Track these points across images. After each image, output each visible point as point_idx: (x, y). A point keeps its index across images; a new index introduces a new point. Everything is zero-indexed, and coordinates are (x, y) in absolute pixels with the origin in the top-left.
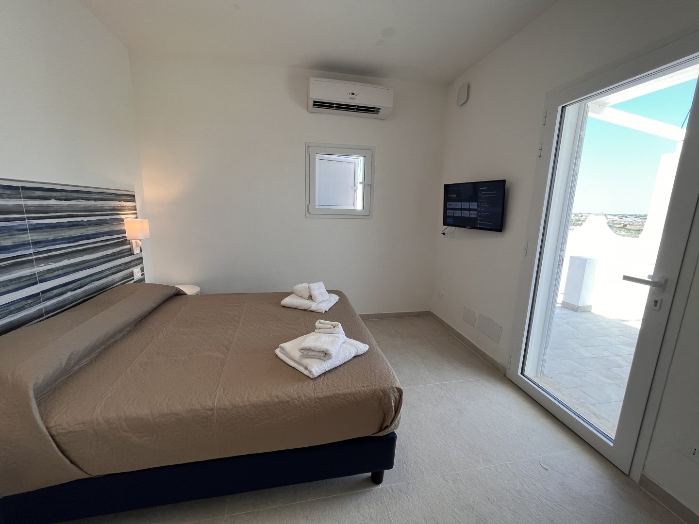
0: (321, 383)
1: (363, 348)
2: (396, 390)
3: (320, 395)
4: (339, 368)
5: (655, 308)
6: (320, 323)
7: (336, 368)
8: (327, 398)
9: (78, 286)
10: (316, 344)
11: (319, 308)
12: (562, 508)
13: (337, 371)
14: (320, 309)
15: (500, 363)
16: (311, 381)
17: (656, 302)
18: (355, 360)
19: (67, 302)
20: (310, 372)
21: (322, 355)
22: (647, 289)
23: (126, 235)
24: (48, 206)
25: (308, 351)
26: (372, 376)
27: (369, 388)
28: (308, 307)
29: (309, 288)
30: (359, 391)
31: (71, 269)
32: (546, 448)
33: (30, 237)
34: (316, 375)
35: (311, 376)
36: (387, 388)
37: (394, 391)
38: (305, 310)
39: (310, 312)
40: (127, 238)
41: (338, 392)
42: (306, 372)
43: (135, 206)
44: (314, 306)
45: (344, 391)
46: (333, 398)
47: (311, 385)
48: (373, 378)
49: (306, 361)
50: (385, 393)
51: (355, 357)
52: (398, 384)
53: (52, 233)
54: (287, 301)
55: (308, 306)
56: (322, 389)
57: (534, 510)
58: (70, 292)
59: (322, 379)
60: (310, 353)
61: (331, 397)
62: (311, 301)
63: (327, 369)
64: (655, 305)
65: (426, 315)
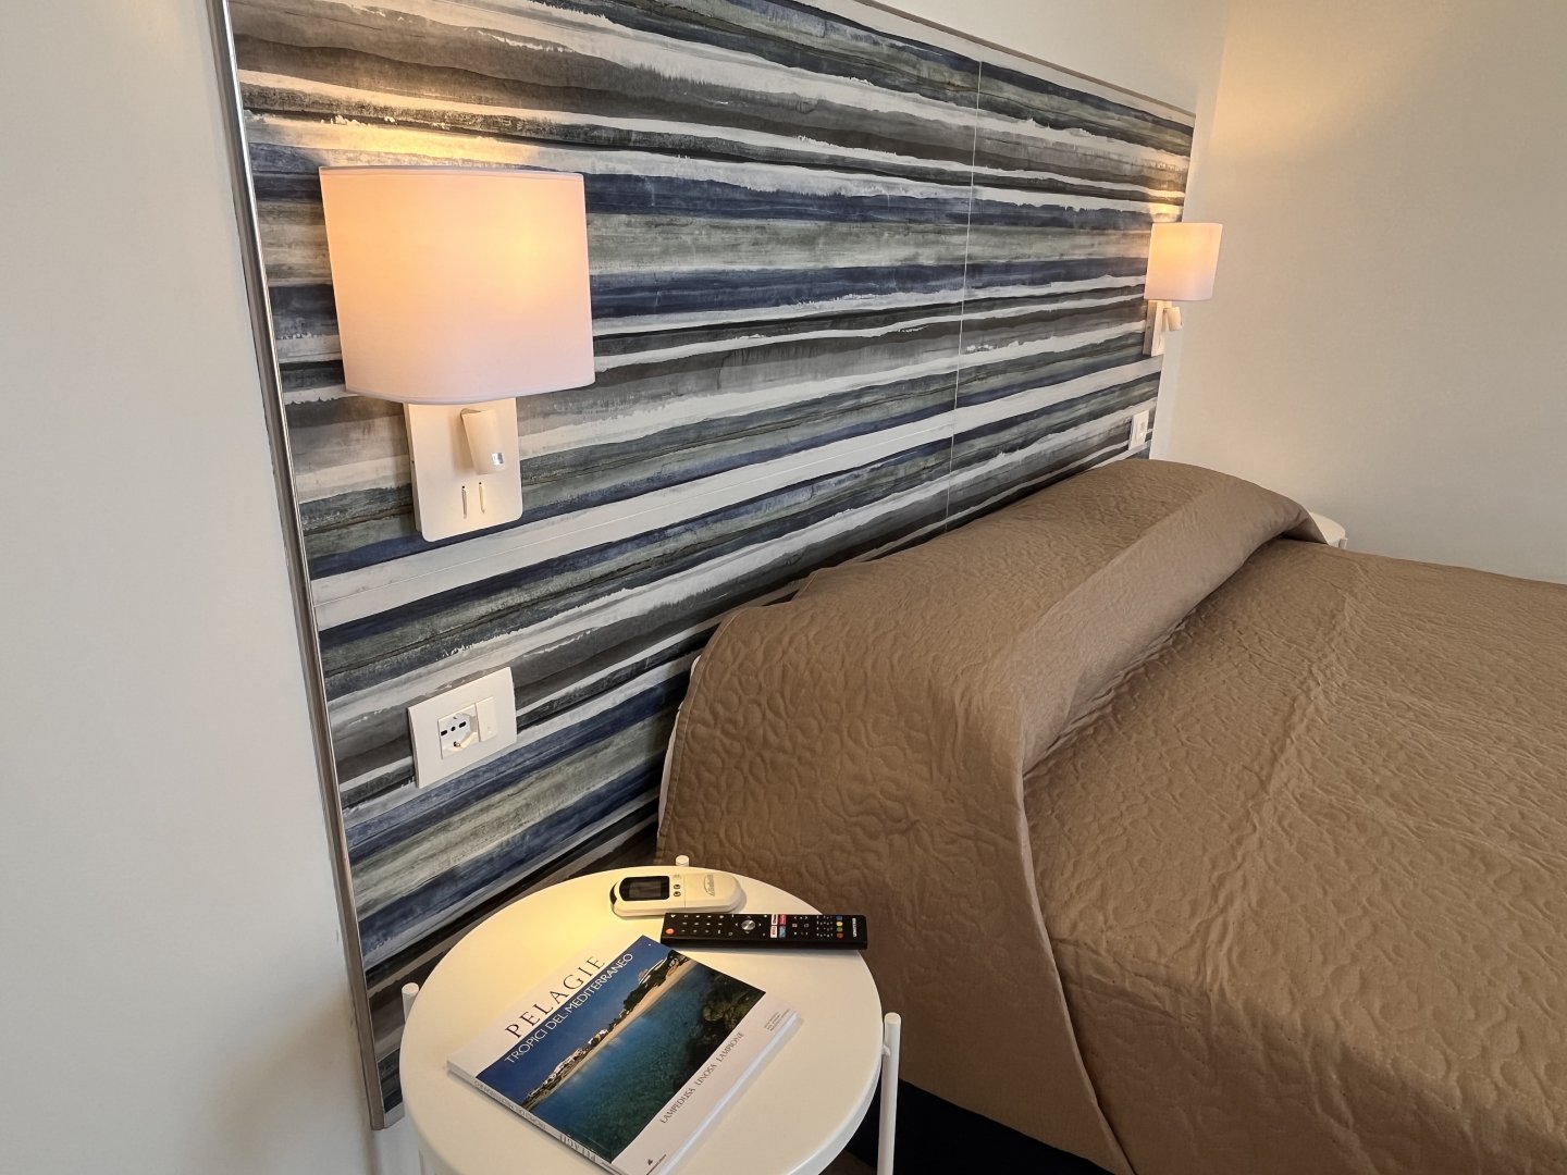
9: (1020, 441)
19: (993, 484)
23: (1147, 280)
24: (1016, 143)
31: (1017, 377)
33: (969, 245)
40: (1146, 295)
43: (1184, 175)
53: (1008, 240)
58: (1002, 455)
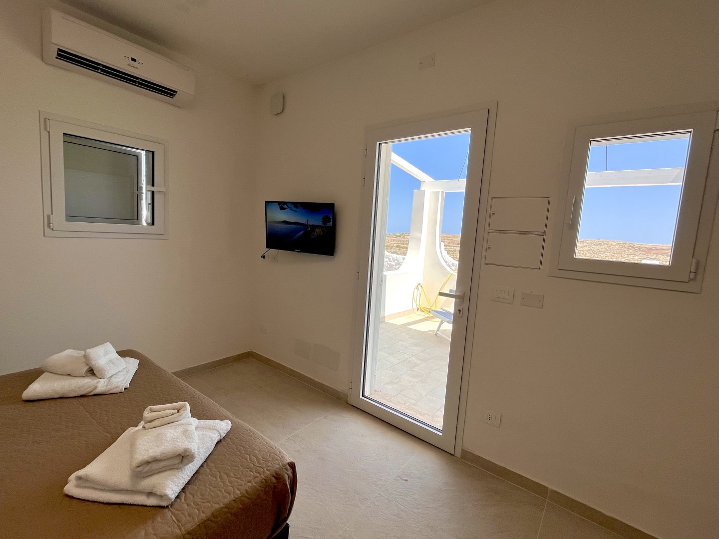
0: (185, 506)
1: (224, 426)
2: (289, 467)
3: (190, 526)
4: (202, 471)
5: (459, 315)
6: (152, 411)
7: (197, 472)
8: (204, 524)
10: (163, 447)
11: (113, 386)
12: (429, 509)
13: (200, 477)
14: (116, 387)
15: (340, 391)
16: (166, 510)
17: (459, 311)
18: (219, 447)
20: (162, 497)
21: (177, 461)
22: (453, 301)
25: (150, 465)
26: (254, 462)
27: (257, 480)
28: (88, 390)
29: (85, 356)
30: (246, 490)
32: (402, 461)
34: (173, 496)
35: (164, 504)
36: (278, 470)
37: (286, 469)
38: (83, 396)
39: (97, 398)
41: (217, 506)
42: (152, 501)
44: (101, 385)
45: (226, 501)
46: (211, 521)
47: (170, 516)
48: (257, 464)
49: (147, 483)
50: (278, 477)
51: (218, 443)
52: (289, 459)
54: (36, 389)
55: (89, 387)
56: (189, 515)
57: (414, 525)
59: (183, 500)
60: (155, 466)
61: (209, 520)
62: (95, 377)
63: (187, 479)
64: (460, 313)
65: (248, 357)
